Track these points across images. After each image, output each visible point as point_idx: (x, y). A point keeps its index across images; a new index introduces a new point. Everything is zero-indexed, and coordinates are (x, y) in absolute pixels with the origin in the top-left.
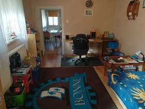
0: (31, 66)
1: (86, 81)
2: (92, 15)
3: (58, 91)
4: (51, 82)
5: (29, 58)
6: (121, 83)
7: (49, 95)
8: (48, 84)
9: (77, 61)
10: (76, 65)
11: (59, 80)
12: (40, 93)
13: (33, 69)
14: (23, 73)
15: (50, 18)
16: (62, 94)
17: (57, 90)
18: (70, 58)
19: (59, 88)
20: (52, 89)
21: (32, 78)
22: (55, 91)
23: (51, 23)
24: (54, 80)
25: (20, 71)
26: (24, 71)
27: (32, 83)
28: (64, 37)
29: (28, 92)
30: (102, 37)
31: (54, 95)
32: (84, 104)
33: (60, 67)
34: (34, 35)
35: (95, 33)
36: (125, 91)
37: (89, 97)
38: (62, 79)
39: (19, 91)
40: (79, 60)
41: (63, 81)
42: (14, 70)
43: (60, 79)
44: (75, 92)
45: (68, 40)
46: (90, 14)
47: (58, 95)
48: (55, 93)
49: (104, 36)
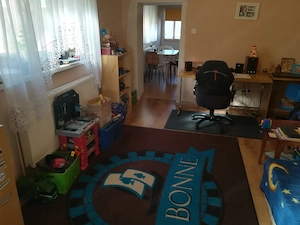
0: (97, 119)
1: (209, 170)
2: (255, 17)
3: (141, 179)
4: (133, 156)
5: (99, 103)
6: (287, 192)
7: (121, 184)
8: (126, 161)
9: (203, 120)
10: (197, 128)
11: (150, 155)
12: (105, 176)
13: (101, 125)
14: (77, 132)
15: (169, 24)
16: (147, 187)
17: (140, 176)
18: (190, 113)
19: (144, 174)
20: (130, 173)
21: (97, 143)
22: (136, 177)
23: (168, 35)
24: (142, 153)
25: (73, 126)
26: (80, 128)
27: (97, 153)
28: (181, 66)
29: (83, 169)
30: (274, 71)
31: (129, 186)
32: (187, 219)
33: (162, 128)
34: (117, 57)
35: (257, 59)
36: (290, 213)
37: (204, 208)
38: (157, 155)
39: (62, 165)
40: (207, 118)
41: (158, 159)
42: (62, 123)
43: (153, 153)
44: (175, 188)
45: (189, 73)
46: (250, 14)
47: (138, 188)
48: (132, 183)
49: (280, 68)
